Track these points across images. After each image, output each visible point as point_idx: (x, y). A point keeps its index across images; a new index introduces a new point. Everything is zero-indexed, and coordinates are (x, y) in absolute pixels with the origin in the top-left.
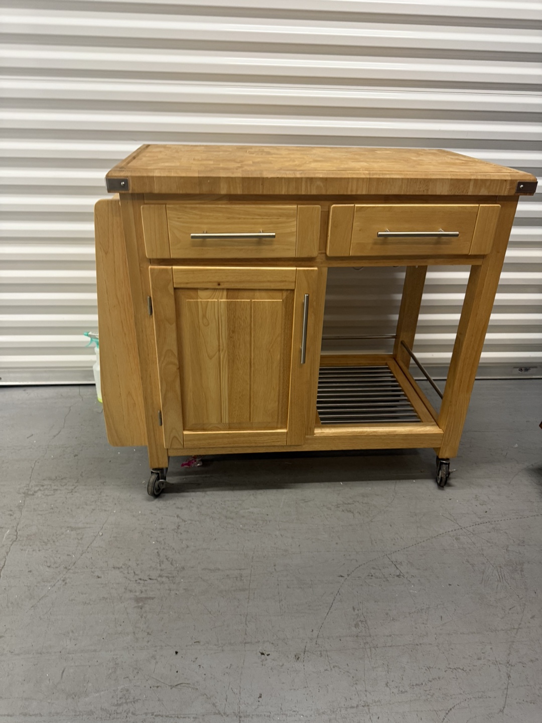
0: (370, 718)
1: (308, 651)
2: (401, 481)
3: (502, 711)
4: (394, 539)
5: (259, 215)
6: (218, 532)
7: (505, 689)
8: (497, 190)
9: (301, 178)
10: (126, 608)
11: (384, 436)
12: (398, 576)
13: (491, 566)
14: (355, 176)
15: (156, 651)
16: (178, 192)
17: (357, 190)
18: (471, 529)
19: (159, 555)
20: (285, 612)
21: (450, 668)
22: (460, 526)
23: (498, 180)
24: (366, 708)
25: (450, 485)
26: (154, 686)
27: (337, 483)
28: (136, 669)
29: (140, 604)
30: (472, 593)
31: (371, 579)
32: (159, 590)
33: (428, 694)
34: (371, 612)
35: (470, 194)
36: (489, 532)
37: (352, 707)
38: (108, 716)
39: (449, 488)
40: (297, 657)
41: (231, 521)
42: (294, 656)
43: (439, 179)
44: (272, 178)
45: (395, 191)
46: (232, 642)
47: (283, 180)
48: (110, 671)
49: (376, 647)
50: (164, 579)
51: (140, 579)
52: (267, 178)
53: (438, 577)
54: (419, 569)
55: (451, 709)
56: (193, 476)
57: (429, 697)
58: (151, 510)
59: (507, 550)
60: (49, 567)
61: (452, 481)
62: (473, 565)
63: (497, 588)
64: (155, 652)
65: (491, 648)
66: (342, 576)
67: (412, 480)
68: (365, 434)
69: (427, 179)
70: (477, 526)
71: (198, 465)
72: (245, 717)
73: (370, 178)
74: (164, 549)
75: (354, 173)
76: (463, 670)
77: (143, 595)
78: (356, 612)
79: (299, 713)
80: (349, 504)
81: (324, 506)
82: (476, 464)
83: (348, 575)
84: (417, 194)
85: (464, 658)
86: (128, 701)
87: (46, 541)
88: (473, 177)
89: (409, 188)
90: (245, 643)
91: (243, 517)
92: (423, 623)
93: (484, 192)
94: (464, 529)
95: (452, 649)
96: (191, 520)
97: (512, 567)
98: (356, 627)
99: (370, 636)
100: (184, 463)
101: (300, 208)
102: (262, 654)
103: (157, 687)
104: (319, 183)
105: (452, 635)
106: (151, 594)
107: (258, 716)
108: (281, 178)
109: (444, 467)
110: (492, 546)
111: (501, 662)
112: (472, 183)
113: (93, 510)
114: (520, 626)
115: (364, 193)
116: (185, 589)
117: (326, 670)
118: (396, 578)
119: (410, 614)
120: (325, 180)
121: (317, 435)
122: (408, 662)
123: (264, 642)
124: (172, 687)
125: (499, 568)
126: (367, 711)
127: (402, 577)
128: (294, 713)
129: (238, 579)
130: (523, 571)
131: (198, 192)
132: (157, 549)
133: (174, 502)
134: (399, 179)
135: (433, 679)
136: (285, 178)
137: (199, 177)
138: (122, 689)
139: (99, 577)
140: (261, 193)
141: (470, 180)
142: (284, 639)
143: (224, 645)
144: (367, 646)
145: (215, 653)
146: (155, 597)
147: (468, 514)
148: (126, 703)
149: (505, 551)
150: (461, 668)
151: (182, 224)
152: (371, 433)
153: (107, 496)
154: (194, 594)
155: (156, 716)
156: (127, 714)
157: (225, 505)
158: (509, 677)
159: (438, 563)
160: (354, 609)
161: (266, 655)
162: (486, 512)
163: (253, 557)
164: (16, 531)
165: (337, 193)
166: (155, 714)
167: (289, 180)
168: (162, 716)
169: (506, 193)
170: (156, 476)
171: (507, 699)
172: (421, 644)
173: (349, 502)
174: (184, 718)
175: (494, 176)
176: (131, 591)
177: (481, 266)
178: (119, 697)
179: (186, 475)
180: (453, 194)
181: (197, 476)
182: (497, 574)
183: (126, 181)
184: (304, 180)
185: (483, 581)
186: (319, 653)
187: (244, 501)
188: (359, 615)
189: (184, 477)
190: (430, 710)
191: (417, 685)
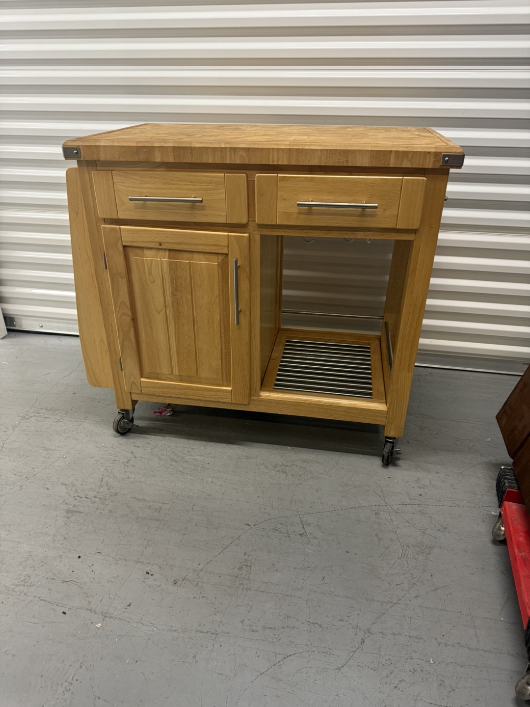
0: (213, 645)
1: (187, 580)
2: (348, 454)
3: (339, 669)
4: (314, 503)
5: (191, 182)
6: (159, 471)
7: (353, 651)
8: (421, 161)
9: (226, 148)
10: (57, 516)
11: (327, 406)
12: (301, 535)
13: (399, 544)
14: (275, 147)
15: (64, 552)
16: (120, 160)
17: (278, 160)
18: (396, 507)
19: (102, 481)
20: (184, 544)
21: (308, 622)
22: (386, 503)
23: (421, 152)
24: (214, 636)
25: (395, 465)
26: (50, 578)
27: (286, 447)
28: (43, 562)
29: (69, 515)
30: (366, 563)
31: (275, 532)
32: (89, 507)
33: (276, 638)
34: (259, 560)
35: (391, 166)
36: (413, 514)
37: (202, 632)
38: (7, 591)
39: (394, 467)
40: (175, 582)
41: (174, 463)
42: (173, 581)
43: (359, 150)
44: (199, 147)
45: (315, 162)
46: (128, 559)
47: (209, 150)
48: (23, 560)
49: (249, 589)
50: (96, 500)
51: (78, 496)
52: (195, 147)
53: (339, 543)
54: (324, 533)
55: (290, 655)
56: (160, 423)
57: (276, 640)
58: (113, 445)
59: (423, 532)
60: (15, 474)
61: (400, 462)
62: (380, 540)
63: (393, 564)
64: (63, 554)
65: (358, 615)
66: (248, 525)
67: (359, 455)
68: (308, 402)
69: (346, 150)
70: (404, 506)
71: (169, 414)
72: (109, 617)
73: (289, 149)
74: (108, 476)
75: (275, 144)
76: (320, 626)
77: (75, 509)
78: (246, 557)
79: (155, 625)
80: (287, 466)
81: (263, 464)
82: (434, 450)
83: (255, 525)
84: (337, 165)
85: (327, 616)
86: (27, 584)
87: (22, 455)
88: (394, 149)
89: (328, 159)
90: (138, 562)
91: (187, 462)
92: (303, 579)
93: (406, 164)
94: (388, 507)
95: (319, 606)
96: (141, 458)
97: (420, 548)
98: (239, 570)
99: (248, 579)
100: (157, 411)
101: (227, 176)
102: (148, 573)
103: (53, 579)
104: (242, 153)
105: (326, 594)
106: (81, 509)
107: (120, 619)
108: (208, 148)
109: (388, 446)
110: (409, 526)
111: (361, 628)
112: (393, 155)
113: (68, 437)
114: (399, 602)
115: (285, 163)
116: (110, 511)
117: (195, 598)
118: (298, 536)
119: (295, 568)
120: (248, 150)
121: (263, 397)
122: (271, 608)
123: (153, 564)
124: (64, 582)
125: (406, 547)
126: (214, 638)
127: (305, 537)
128: (150, 624)
129: (158, 510)
130: (430, 554)
131: (136, 160)
132: (103, 475)
133: (134, 441)
134: (318, 150)
135: (287, 627)
136: (210, 148)
137: (136, 146)
138: (26, 575)
139: (48, 489)
140: (190, 162)
141: (391, 152)
142: (172, 566)
143: (120, 560)
144: (242, 587)
145: (109, 564)
146: (83, 512)
147: (400, 493)
148: (24, 585)
149: (421, 533)
150: (319, 624)
151: (126, 189)
152: (315, 402)
153: (84, 428)
154: (115, 516)
155: (42, 600)
156: (21, 593)
157: (176, 449)
158: (363, 642)
159: (346, 532)
160: (245, 554)
161: (150, 574)
162: (421, 495)
163: (178, 496)
164: (4, 444)
165: (260, 163)
166: (41, 598)
167: (214, 150)
168: (46, 601)
169: (431, 166)
170: (122, 416)
171: (350, 660)
172: (291, 596)
173: (288, 464)
174: (61, 606)
175: (416, 148)
176: (66, 504)
177: (413, 241)
178: (21, 579)
179: (154, 421)
180: (374, 165)
181: (164, 423)
182: (401, 552)
183: (78, 149)
184: (228, 149)
185: (383, 556)
186: (196, 583)
187: (194, 449)
188: (248, 560)
189: (153, 422)
190: (271, 651)
191: (269, 628)
